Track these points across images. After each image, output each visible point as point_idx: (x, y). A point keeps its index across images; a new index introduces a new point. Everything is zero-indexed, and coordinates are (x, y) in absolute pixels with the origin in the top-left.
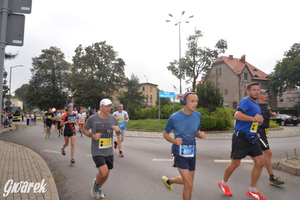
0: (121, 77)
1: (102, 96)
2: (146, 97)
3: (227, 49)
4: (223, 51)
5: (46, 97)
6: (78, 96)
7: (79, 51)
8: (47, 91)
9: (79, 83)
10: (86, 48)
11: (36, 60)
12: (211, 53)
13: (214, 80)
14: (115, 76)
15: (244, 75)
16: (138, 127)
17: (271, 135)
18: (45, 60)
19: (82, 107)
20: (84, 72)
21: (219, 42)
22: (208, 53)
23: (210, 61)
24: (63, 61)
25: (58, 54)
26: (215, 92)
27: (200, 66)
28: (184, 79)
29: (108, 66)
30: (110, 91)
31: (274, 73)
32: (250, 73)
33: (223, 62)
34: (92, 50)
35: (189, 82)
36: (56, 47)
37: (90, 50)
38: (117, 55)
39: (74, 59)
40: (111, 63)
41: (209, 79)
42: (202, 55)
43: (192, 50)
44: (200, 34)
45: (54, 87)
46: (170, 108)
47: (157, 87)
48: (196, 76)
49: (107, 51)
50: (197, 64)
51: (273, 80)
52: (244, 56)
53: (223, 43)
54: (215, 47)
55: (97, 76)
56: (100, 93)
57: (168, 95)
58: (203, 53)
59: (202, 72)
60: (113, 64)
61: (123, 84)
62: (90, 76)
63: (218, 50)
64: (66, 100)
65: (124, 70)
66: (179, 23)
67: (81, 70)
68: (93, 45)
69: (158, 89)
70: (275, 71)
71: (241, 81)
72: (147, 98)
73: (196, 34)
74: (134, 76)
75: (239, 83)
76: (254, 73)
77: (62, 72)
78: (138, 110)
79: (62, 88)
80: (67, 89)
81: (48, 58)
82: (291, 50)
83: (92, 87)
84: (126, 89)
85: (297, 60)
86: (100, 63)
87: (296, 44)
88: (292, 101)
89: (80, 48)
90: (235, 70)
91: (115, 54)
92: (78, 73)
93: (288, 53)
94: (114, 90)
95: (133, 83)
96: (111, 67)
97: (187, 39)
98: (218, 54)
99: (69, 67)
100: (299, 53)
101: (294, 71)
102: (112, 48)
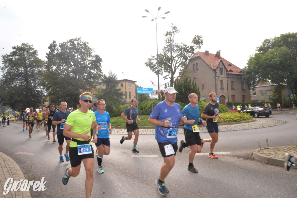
0: (99, 74)
1: (79, 93)
2: (124, 93)
3: (203, 44)
4: (199, 46)
5: (19, 96)
6: (54, 94)
7: (53, 48)
8: (20, 90)
9: (54, 80)
10: (60, 44)
11: (7, 58)
12: (188, 49)
13: (191, 75)
14: (92, 73)
15: (220, 70)
16: (117, 124)
17: (246, 127)
18: (17, 57)
20: (59, 69)
21: (195, 38)
22: (184, 48)
23: (186, 56)
24: (36, 58)
25: (30, 51)
26: (192, 87)
27: (177, 62)
28: (162, 75)
29: (84, 63)
30: (87, 88)
31: (247, 68)
32: (225, 68)
33: (200, 57)
34: (67, 47)
35: (167, 77)
36: (28, 44)
37: (64, 46)
38: (93, 52)
39: (48, 56)
40: (88, 60)
41: (186, 74)
42: (179, 51)
43: (169, 45)
44: (176, 30)
45: (27, 85)
46: (149, 104)
47: (136, 83)
48: (173, 71)
49: (82, 48)
50: (174, 60)
51: (246, 74)
52: (219, 51)
53: (199, 39)
54: (192, 43)
55: (73, 73)
56: (77, 91)
57: (146, 91)
58: (180, 49)
59: (180, 68)
60: (90, 60)
61: (101, 81)
62: (66, 73)
63: (194, 46)
64: (41, 99)
65: (101, 66)
66: (156, 18)
67: (56, 67)
68: (68, 41)
69: (137, 85)
70: (248, 65)
71: (217, 75)
72: (126, 95)
73: (172, 30)
74: (111, 72)
75: (215, 78)
76: (229, 68)
77: (36, 70)
78: (116, 107)
79: (36, 87)
80: (42, 87)
81: (20, 55)
82: (262, 45)
83: (68, 85)
84: (104, 86)
85: (268, 55)
86: (76, 60)
87: (267, 40)
88: (264, 93)
89: (55, 45)
90: (211, 65)
91: (91, 50)
92: (52, 71)
93: (260, 48)
94: (92, 87)
95: (110, 80)
96: (87, 64)
97: (164, 35)
98: (195, 50)
99: (43, 64)
100: (270, 48)
101: (265, 65)
102: (88, 45)
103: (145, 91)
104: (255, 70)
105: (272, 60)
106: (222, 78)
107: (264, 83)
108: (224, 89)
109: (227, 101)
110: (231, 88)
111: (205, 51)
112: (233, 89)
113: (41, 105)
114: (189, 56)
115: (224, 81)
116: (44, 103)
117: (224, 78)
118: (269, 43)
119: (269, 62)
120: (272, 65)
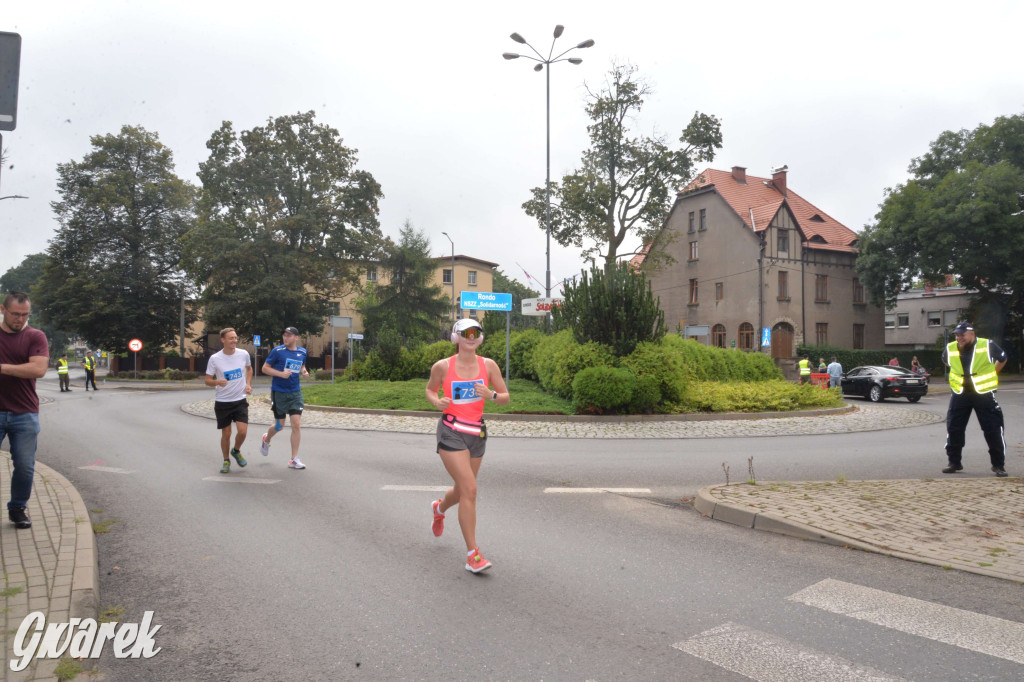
0: (367, 236)
1: (300, 299)
2: (453, 302)
3: (719, 146)
4: (707, 153)
5: (110, 301)
6: (219, 298)
7: (221, 146)
8: (112, 282)
9: (222, 253)
10: (246, 134)
11: (73, 173)
12: (669, 159)
14: (348, 232)
15: (778, 234)
16: (394, 403)
17: (793, 428)
18: (106, 172)
20: (239, 217)
21: (694, 124)
22: (656, 158)
23: (663, 185)
24: (166, 178)
25: (150, 154)
27: (631, 204)
28: (579, 244)
29: (321, 198)
30: (330, 282)
31: (874, 231)
32: (798, 228)
33: (712, 188)
34: (268, 142)
35: (592, 255)
36: (141, 129)
37: (258, 141)
38: (354, 162)
39: (205, 172)
40: (334, 187)
41: (658, 248)
42: (638, 167)
43: (605, 147)
44: (632, 95)
45: (137, 266)
47: (495, 270)
48: (616, 235)
49: (317, 147)
50: (620, 194)
51: (868, 253)
52: (782, 169)
53: (708, 128)
54: (682, 139)
55: (285, 231)
56: (294, 289)
57: (489, 301)
58: (642, 158)
59: (639, 223)
60: (340, 190)
61: (374, 259)
62: (260, 229)
63: (691, 151)
64: (179, 312)
65: (377, 210)
66: (548, 63)
67: (230, 210)
68: (271, 124)
70: (877, 222)
71: (768, 254)
73: (618, 95)
74: (411, 231)
75: (760, 261)
76: (811, 230)
77: (166, 214)
78: (411, 349)
79: (166, 271)
80: (183, 274)
81: (114, 167)
82: (931, 152)
83: (267, 271)
84: (384, 276)
85: (945, 190)
86: (296, 188)
87: (950, 135)
88: (937, 321)
89: (227, 136)
90: (749, 215)
91: (346, 156)
92: (218, 221)
93: (923, 163)
94: (344, 278)
95: (407, 256)
96: (333, 202)
97: (590, 112)
98: (692, 165)
99: (188, 198)
100: (958, 163)
101: (933, 223)
102: (335, 137)
103: (485, 301)
104: (898, 238)
105: (959, 206)
106: (786, 264)
107: (933, 285)
108: (789, 301)
109: (797, 341)
110: (817, 299)
111: (733, 168)
112: (821, 301)
113: (178, 333)
114: (673, 185)
115: (790, 273)
116: (188, 327)
117: (786, 262)
118: (956, 146)
119: (948, 212)
120: (957, 223)
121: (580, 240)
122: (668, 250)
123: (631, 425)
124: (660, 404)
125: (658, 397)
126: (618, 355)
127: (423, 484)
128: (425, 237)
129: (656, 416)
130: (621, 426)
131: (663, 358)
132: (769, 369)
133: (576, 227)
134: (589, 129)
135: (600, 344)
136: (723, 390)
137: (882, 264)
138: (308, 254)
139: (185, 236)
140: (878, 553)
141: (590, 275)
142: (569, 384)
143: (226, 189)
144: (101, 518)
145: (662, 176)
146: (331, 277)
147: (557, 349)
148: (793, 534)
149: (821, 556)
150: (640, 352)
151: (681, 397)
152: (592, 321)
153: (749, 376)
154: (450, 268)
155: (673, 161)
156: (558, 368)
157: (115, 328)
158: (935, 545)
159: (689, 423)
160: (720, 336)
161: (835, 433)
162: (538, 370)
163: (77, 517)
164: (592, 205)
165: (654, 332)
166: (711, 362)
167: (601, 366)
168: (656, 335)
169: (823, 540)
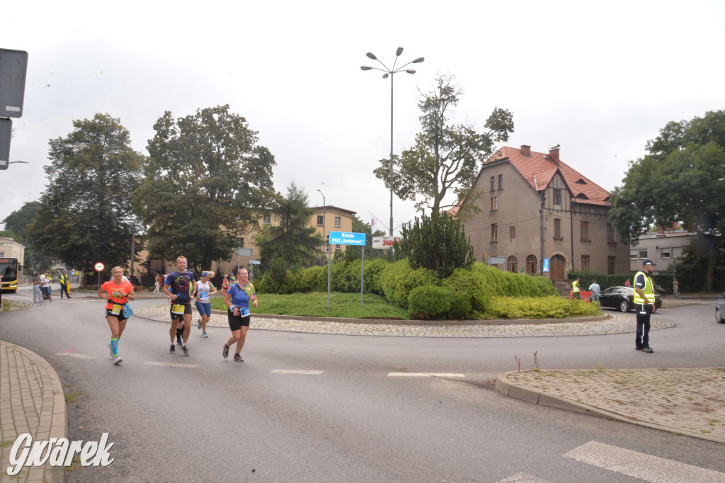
0: (264, 192)
1: (216, 235)
2: (324, 239)
3: (512, 131)
4: (504, 135)
5: (83, 236)
6: (159, 234)
7: (164, 128)
8: (85, 222)
9: (162, 202)
10: (181, 120)
11: (60, 146)
12: (476, 140)
14: (251, 189)
15: (554, 192)
16: (281, 310)
17: (565, 331)
18: (83, 145)
19: (169, 261)
20: (175, 178)
21: (494, 115)
22: (467, 139)
23: (473, 158)
24: (125, 150)
25: (114, 133)
26: (454, 234)
27: (450, 171)
28: (413, 199)
30: (237, 224)
31: (622, 191)
32: (568, 188)
33: (507, 160)
34: (196, 126)
35: (423, 206)
36: (108, 116)
37: (190, 125)
38: (256, 140)
39: (152, 146)
40: (242, 157)
41: (469, 202)
42: (455, 145)
43: (432, 131)
44: (450, 95)
47: (354, 216)
48: (439, 192)
49: (231, 130)
50: (442, 164)
51: (618, 206)
52: (556, 147)
53: (504, 119)
54: (486, 126)
55: (207, 187)
56: (212, 229)
57: (350, 239)
58: (458, 139)
59: (455, 184)
60: (246, 159)
61: (269, 208)
62: (189, 186)
63: (492, 135)
64: (131, 244)
65: (272, 174)
66: (392, 73)
67: (169, 173)
68: (198, 113)
70: (623, 185)
71: (546, 206)
73: (441, 95)
74: (295, 188)
75: (541, 212)
76: (577, 190)
77: (124, 175)
78: (294, 271)
79: (122, 215)
80: (135, 217)
81: (89, 142)
82: (661, 136)
83: (193, 213)
84: (275, 220)
85: (671, 162)
86: (215, 158)
87: (674, 124)
88: (667, 255)
89: (168, 121)
90: (533, 179)
91: (251, 136)
92: (160, 180)
93: (655, 144)
94: (248, 221)
95: (292, 206)
96: (241, 167)
97: (421, 107)
98: (493, 144)
99: (140, 164)
100: (680, 144)
101: (664, 186)
102: (243, 123)
103: (346, 239)
104: (639, 196)
105: (682, 174)
106: (559, 213)
107: (664, 229)
108: (562, 240)
109: (568, 268)
110: (582, 238)
111: (522, 146)
112: (584, 240)
113: (130, 259)
114: (479, 158)
115: (563, 220)
116: (137, 254)
117: (564, 213)
118: (678, 131)
119: (674, 178)
120: (680, 186)
121: (414, 196)
122: (476, 203)
123: (449, 327)
124: (470, 312)
125: (470, 308)
126: (441, 278)
127: (301, 369)
128: (305, 193)
129: (468, 321)
130: (443, 328)
131: (472, 280)
132: (548, 288)
133: (411, 187)
134: (420, 118)
135: (428, 269)
136: (515, 303)
137: (628, 214)
138: (223, 204)
139: (136, 191)
140: (629, 423)
141: (421, 221)
142: (406, 298)
143: (166, 158)
144: (71, 391)
145: (471, 152)
146: (239, 221)
147: (397, 273)
148: (567, 408)
149: (587, 425)
150: (456, 275)
151: (485, 308)
152: (422, 253)
153: (533, 293)
154: (322, 215)
155: (480, 141)
156: (398, 286)
157: (85, 254)
158: (669, 417)
159: (492, 326)
160: (513, 264)
161: (596, 335)
162: (384, 287)
163: (54, 390)
164: (423, 171)
165: (466, 261)
166: (507, 283)
167: (428, 285)
168: (468, 263)
169: (588, 413)
